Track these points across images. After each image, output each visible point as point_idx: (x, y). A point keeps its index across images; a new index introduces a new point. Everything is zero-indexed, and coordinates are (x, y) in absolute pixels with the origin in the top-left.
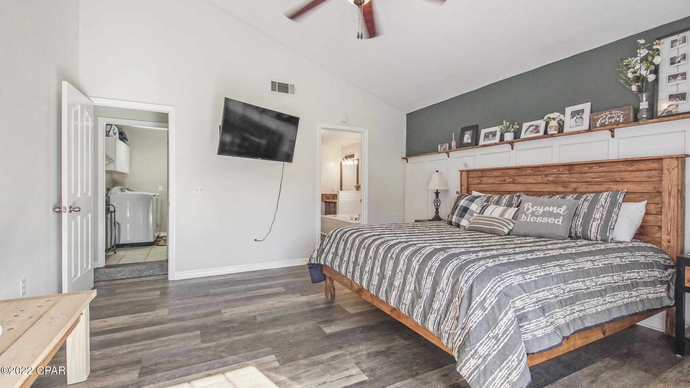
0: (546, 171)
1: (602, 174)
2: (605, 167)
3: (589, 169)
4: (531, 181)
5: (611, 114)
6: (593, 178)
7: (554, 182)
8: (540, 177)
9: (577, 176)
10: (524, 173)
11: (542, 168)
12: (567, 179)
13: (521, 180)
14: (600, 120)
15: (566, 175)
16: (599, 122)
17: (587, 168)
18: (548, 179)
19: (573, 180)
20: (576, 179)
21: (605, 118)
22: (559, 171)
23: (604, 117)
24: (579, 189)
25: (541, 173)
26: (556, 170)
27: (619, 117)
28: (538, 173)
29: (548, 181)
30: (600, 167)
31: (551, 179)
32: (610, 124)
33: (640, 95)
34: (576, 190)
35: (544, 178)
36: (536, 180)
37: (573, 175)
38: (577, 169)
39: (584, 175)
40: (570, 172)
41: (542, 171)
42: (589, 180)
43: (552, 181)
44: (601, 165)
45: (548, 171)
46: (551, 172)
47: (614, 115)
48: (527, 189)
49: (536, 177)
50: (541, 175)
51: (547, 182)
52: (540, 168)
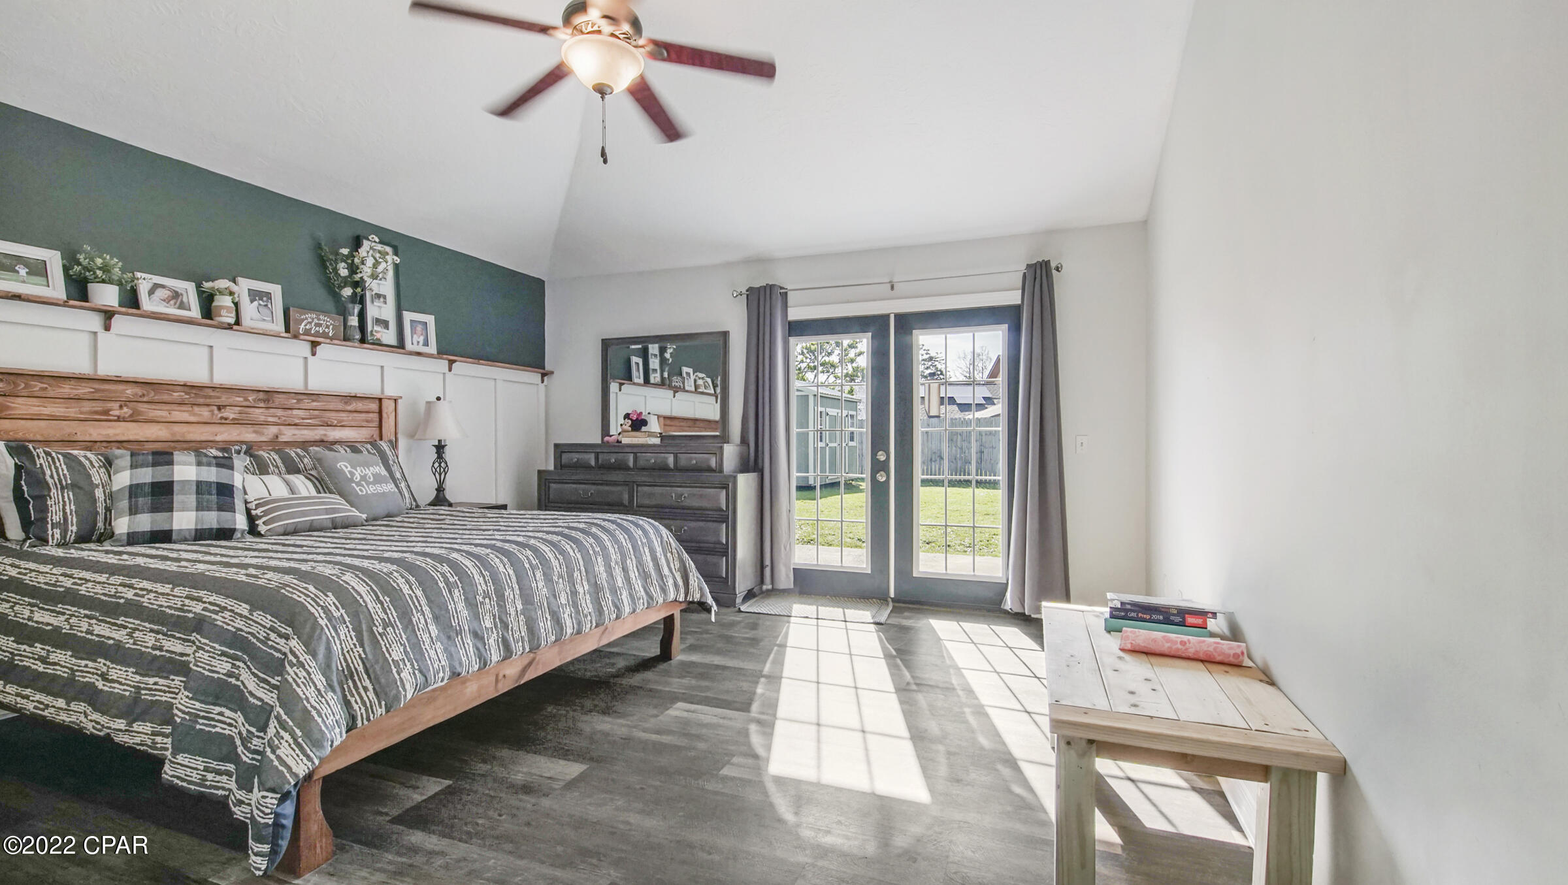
0: (218, 398)
1: (316, 413)
2: (319, 401)
3: (296, 403)
4: (185, 416)
5: (319, 319)
6: (303, 419)
7: (236, 422)
8: (206, 409)
9: (280, 412)
10: (165, 397)
11: (210, 390)
12: (262, 418)
13: (159, 413)
14: (303, 324)
15: (261, 410)
16: (302, 326)
17: (295, 401)
18: (225, 415)
19: (271, 419)
20: (277, 418)
21: (310, 323)
22: (246, 400)
23: (310, 320)
24: (283, 436)
25: (208, 401)
26: (241, 399)
27: (328, 327)
28: (201, 401)
29: (226, 419)
30: (313, 401)
31: (232, 416)
32: (317, 334)
33: (350, 305)
34: (277, 437)
35: (216, 412)
36: (195, 415)
37: (272, 411)
38: (279, 400)
39: (290, 412)
40: (269, 406)
41: (210, 397)
42: (297, 421)
43: (234, 419)
44: (313, 397)
45: (224, 399)
46: (231, 401)
47: (322, 322)
48: (173, 434)
49: (196, 409)
50: (208, 405)
51: (223, 421)
52: (207, 390)
